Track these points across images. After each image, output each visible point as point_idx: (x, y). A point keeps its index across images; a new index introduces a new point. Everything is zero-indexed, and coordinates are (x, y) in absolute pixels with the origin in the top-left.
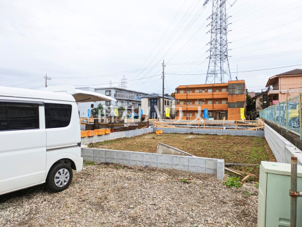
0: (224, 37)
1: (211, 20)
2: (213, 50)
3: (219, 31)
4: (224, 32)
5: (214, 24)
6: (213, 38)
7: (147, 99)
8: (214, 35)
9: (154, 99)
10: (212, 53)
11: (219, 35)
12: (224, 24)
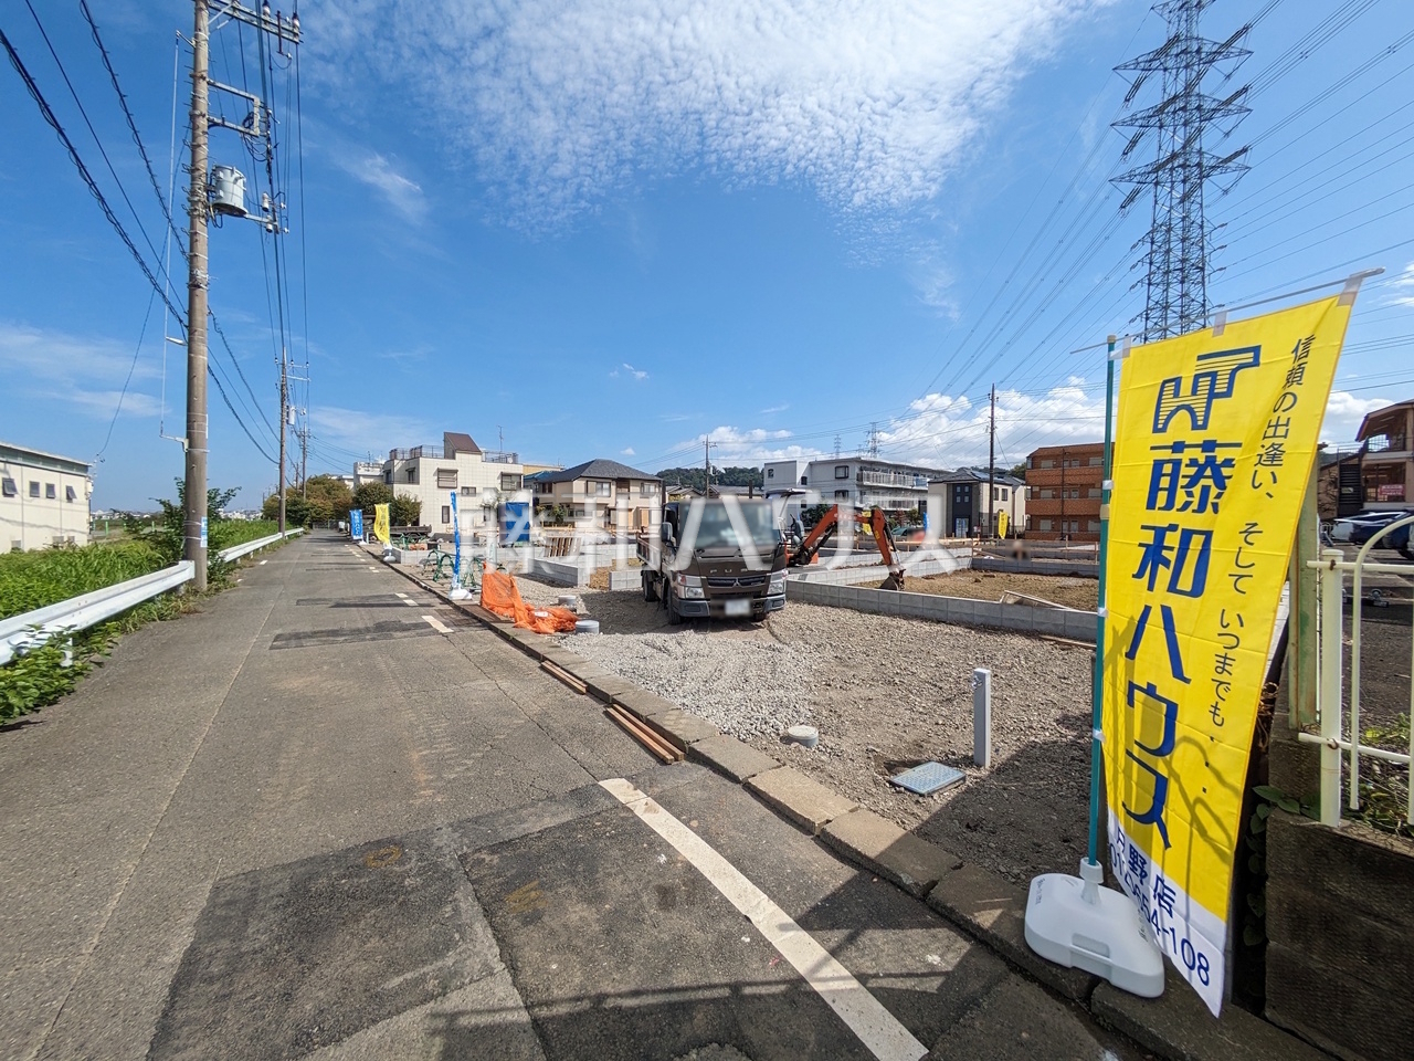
0: (1195, 291)
1: (1147, 248)
2: (1155, 314)
3: (1175, 277)
4: (1196, 276)
5: (1158, 258)
6: (1155, 298)
7: (944, 486)
8: (1157, 293)
9: (963, 485)
10: (1150, 324)
11: (1176, 289)
12: (1195, 254)
